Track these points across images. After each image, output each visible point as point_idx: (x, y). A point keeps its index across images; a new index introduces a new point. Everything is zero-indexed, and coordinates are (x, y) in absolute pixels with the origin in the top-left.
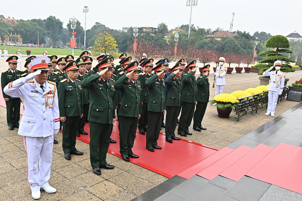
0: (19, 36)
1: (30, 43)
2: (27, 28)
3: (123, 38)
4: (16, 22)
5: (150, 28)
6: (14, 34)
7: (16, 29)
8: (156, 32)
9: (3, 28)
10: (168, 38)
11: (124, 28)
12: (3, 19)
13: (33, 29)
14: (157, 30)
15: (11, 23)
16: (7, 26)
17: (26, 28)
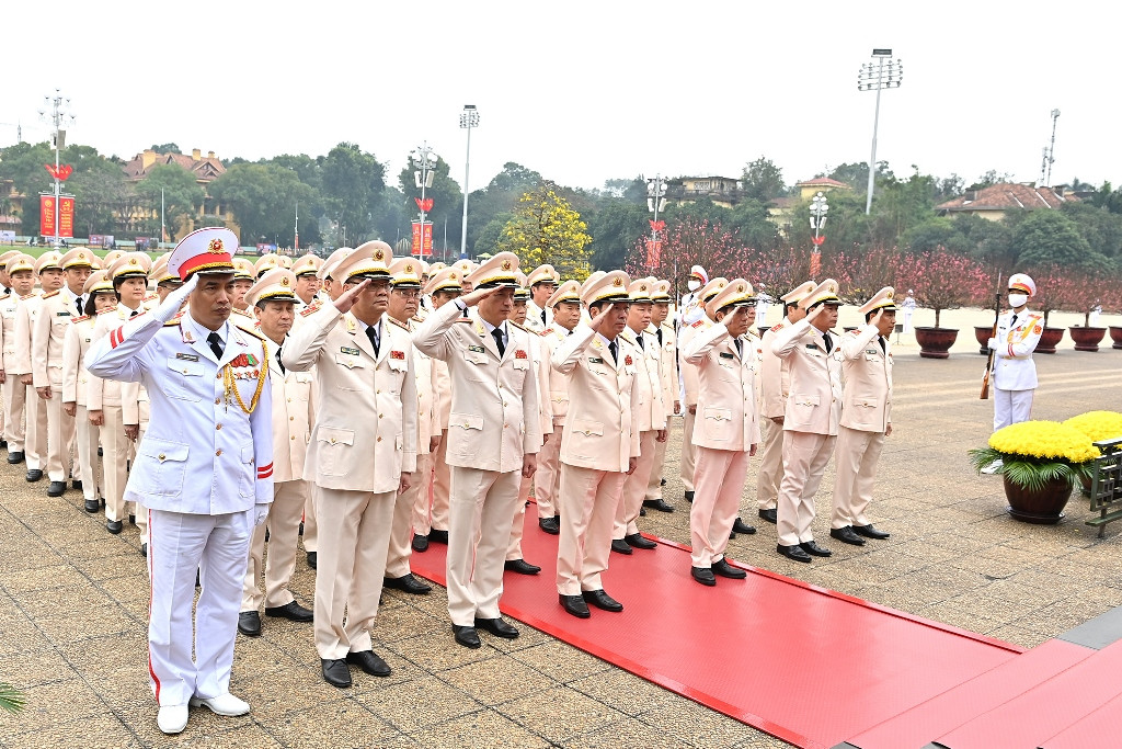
0: (229, 216)
1: (265, 242)
2: (260, 190)
3: (608, 221)
4: (220, 168)
5: (711, 179)
6: (213, 212)
7: (220, 193)
8: (735, 196)
9: (174, 190)
10: (785, 216)
11: (610, 183)
12: (175, 157)
13: (278, 191)
14: (739, 185)
15: (201, 171)
16: (188, 182)
17: (253, 189)
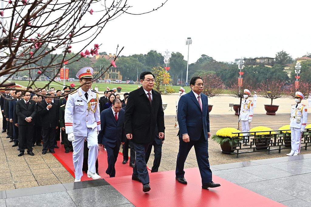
0: (119, 73)
1: (129, 80)
2: (127, 65)
3: (231, 72)
5: (265, 58)
6: (114, 71)
8: (273, 63)
9: (104, 65)
11: (237, 60)
13: (132, 65)
14: (275, 60)
15: (111, 60)
16: (107, 63)
17: (125, 65)
